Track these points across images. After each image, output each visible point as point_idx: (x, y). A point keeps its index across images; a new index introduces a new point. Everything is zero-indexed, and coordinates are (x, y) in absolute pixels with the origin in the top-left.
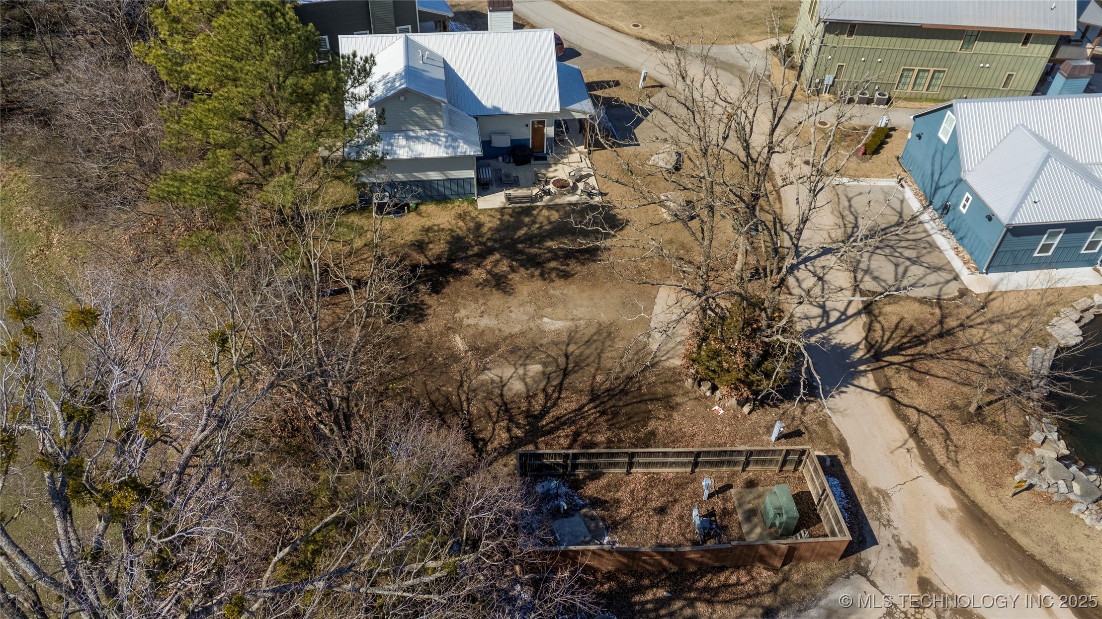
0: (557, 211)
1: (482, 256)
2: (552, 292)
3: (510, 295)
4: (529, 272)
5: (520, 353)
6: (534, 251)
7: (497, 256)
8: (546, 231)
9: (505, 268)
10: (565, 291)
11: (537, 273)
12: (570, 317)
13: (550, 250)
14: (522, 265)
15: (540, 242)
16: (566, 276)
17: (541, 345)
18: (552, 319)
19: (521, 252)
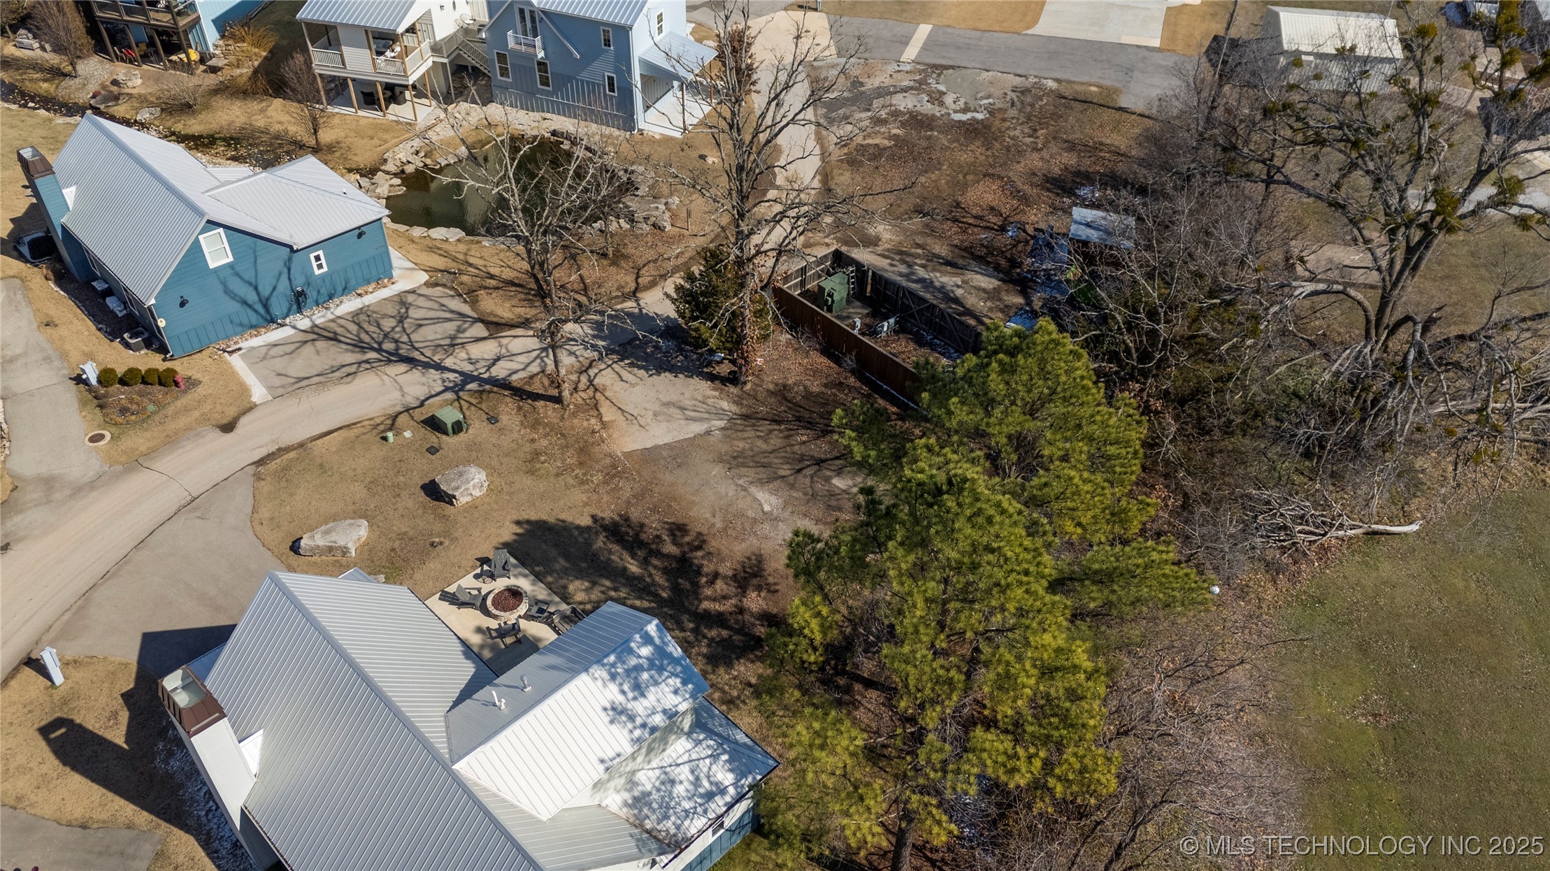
0: (565, 587)
1: (719, 620)
2: (719, 525)
3: (761, 555)
4: (705, 562)
5: (834, 503)
6: (659, 579)
7: (706, 605)
8: (612, 581)
9: (719, 585)
10: (708, 515)
11: (700, 554)
12: (743, 493)
13: (645, 563)
14: (698, 572)
15: (640, 579)
16: (678, 530)
17: (806, 494)
18: (761, 505)
19: (676, 589)
